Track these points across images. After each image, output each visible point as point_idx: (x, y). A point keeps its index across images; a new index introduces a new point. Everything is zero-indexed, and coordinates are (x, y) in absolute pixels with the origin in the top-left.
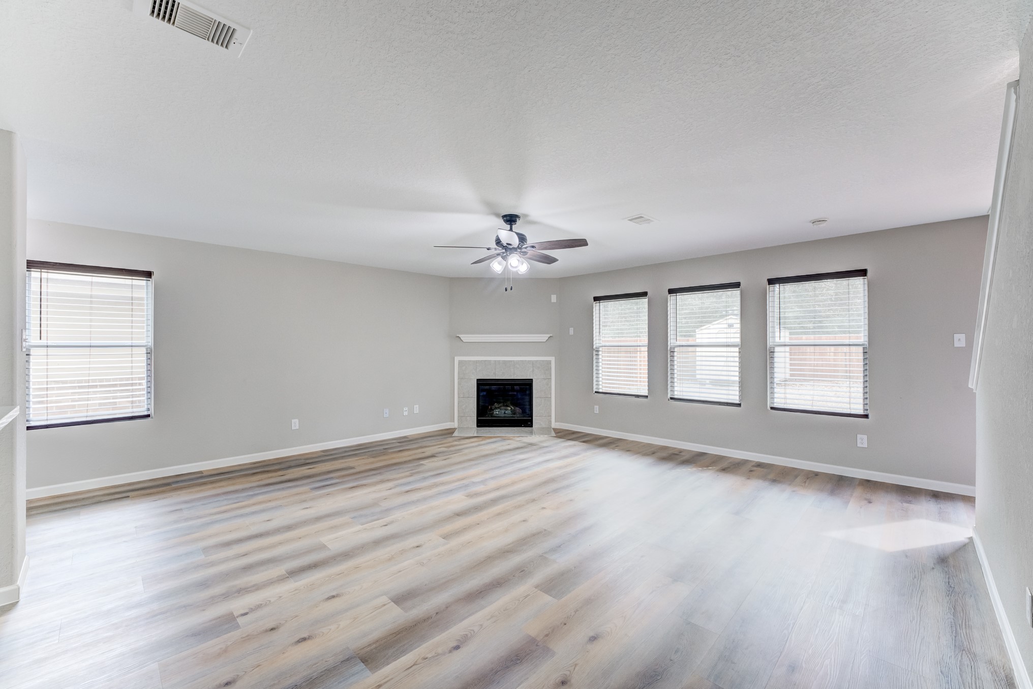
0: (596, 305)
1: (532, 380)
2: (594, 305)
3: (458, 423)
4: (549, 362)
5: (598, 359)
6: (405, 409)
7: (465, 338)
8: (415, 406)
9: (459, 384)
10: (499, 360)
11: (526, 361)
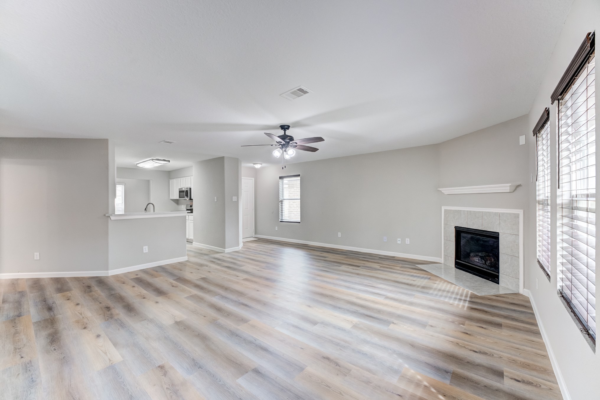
1: (498, 233)
3: (444, 260)
4: (517, 216)
6: (398, 240)
8: (406, 239)
9: (444, 229)
10: (471, 211)
11: (493, 212)
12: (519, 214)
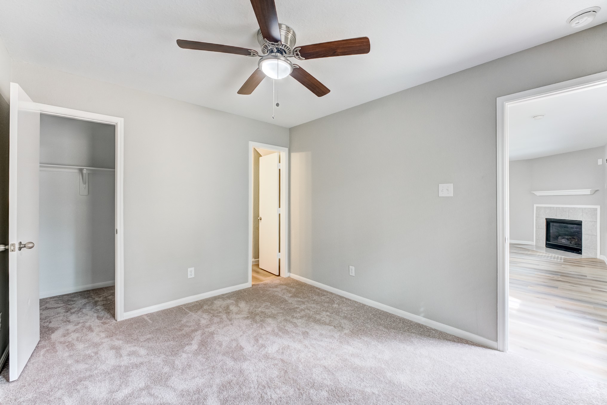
1: (581, 221)
3: (536, 243)
4: (596, 210)
9: (536, 220)
10: (559, 207)
11: (577, 208)
12: (597, 209)
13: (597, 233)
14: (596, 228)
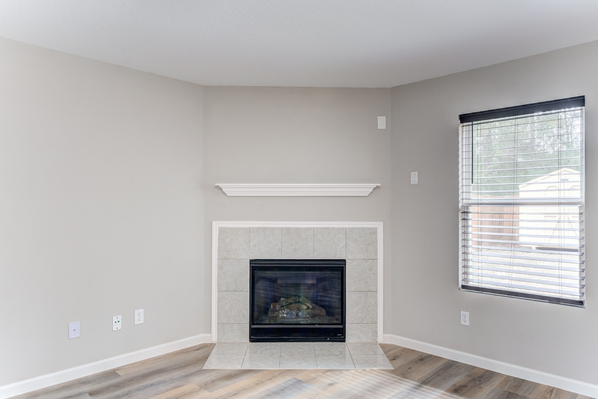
0: (464, 130)
1: (344, 261)
2: (460, 128)
3: (218, 334)
4: (373, 232)
5: (466, 227)
6: (115, 319)
7: (231, 189)
8: (136, 311)
9: (220, 268)
10: (289, 228)
11: (334, 228)
12: (376, 229)
13: (376, 285)
14: (376, 274)
